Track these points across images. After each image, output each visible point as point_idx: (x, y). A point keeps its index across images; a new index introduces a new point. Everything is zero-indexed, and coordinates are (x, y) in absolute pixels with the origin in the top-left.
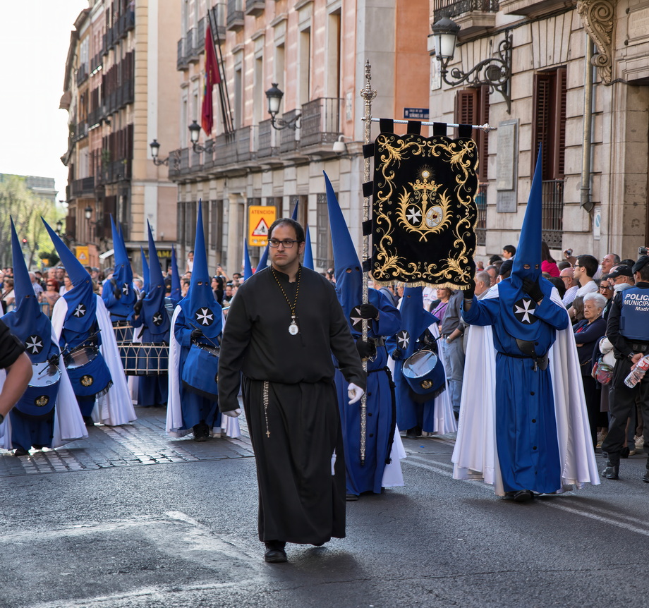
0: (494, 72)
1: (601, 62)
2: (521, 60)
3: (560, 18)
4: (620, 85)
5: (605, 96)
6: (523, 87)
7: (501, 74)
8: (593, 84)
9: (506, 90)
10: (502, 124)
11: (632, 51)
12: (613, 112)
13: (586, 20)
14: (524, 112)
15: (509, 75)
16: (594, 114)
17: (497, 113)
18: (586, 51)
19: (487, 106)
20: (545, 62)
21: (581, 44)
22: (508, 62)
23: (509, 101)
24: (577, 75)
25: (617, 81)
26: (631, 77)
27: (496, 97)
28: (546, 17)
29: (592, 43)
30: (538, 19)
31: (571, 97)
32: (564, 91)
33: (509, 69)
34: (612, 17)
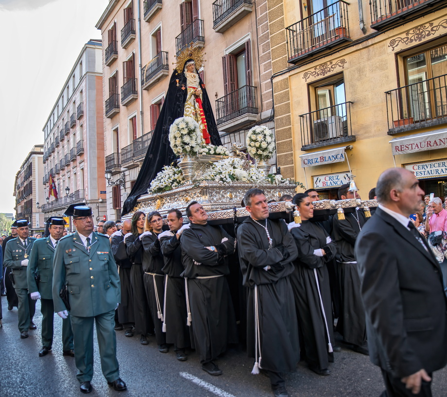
0: (121, 182)
2: (127, 179)
3: (136, 169)
6: (128, 185)
7: (123, 182)
9: (124, 186)
10: (124, 194)
15: (125, 182)
17: (122, 192)
19: (120, 190)
20: (133, 179)
22: (124, 179)
23: (125, 188)
27: (122, 188)
28: (133, 168)
30: (131, 169)
33: (125, 181)
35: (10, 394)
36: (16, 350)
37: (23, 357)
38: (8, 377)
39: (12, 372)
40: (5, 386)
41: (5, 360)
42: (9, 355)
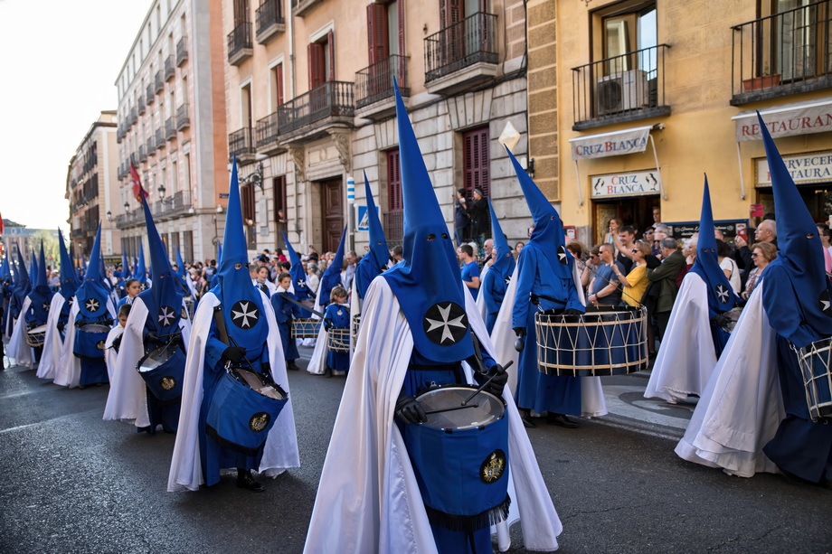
0: (256, 178)
1: (300, 173)
2: (267, 173)
3: (282, 156)
4: (308, 183)
5: (302, 187)
6: (269, 184)
7: (259, 179)
8: (297, 182)
9: (261, 185)
10: (261, 199)
11: (312, 169)
12: (306, 193)
13: (292, 156)
14: (270, 194)
15: (262, 179)
16: (298, 194)
17: (258, 195)
18: (293, 169)
19: (254, 192)
20: (277, 173)
21: (291, 166)
22: (261, 174)
23: (263, 190)
24: (290, 179)
25: (306, 181)
26: (312, 179)
27: (257, 188)
28: (277, 155)
29: (296, 166)
30: (273, 156)
31: (288, 188)
32: (285, 185)
33: (262, 177)
34: (303, 155)
35: (94, 525)
36: (95, 457)
37: (108, 467)
38: (88, 499)
39: (94, 491)
40: (85, 513)
41: (78, 471)
42: (85, 464)
